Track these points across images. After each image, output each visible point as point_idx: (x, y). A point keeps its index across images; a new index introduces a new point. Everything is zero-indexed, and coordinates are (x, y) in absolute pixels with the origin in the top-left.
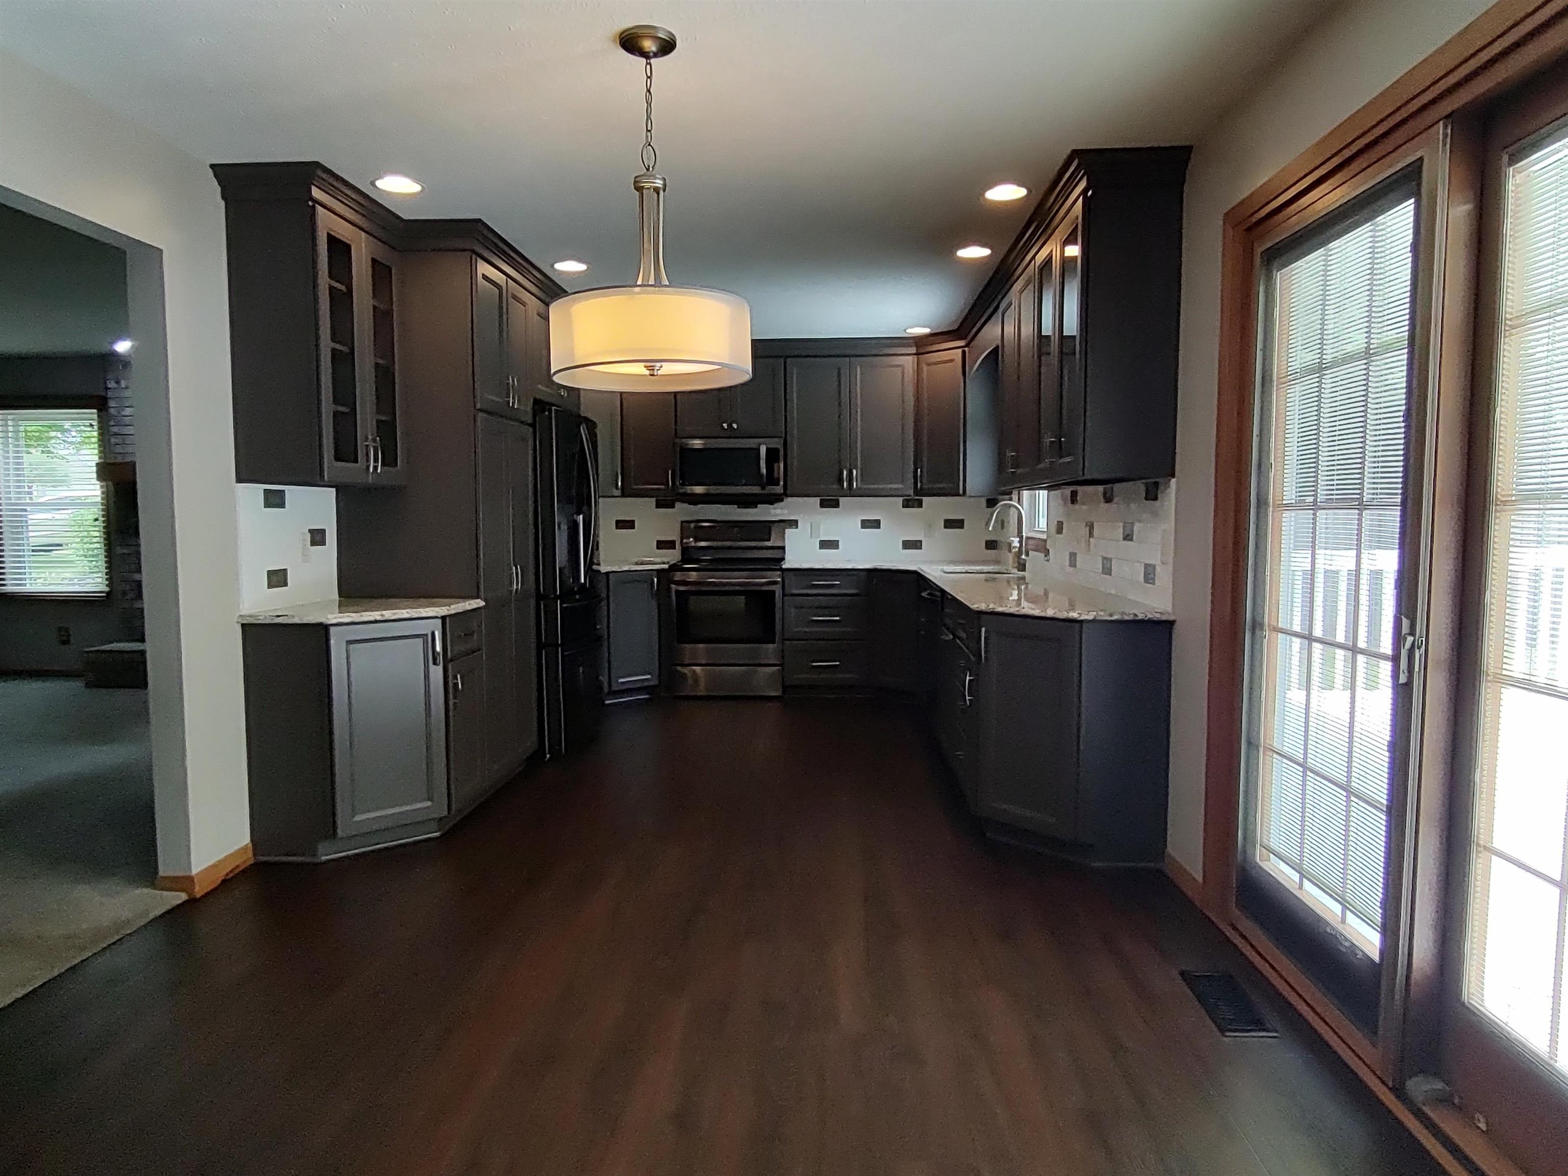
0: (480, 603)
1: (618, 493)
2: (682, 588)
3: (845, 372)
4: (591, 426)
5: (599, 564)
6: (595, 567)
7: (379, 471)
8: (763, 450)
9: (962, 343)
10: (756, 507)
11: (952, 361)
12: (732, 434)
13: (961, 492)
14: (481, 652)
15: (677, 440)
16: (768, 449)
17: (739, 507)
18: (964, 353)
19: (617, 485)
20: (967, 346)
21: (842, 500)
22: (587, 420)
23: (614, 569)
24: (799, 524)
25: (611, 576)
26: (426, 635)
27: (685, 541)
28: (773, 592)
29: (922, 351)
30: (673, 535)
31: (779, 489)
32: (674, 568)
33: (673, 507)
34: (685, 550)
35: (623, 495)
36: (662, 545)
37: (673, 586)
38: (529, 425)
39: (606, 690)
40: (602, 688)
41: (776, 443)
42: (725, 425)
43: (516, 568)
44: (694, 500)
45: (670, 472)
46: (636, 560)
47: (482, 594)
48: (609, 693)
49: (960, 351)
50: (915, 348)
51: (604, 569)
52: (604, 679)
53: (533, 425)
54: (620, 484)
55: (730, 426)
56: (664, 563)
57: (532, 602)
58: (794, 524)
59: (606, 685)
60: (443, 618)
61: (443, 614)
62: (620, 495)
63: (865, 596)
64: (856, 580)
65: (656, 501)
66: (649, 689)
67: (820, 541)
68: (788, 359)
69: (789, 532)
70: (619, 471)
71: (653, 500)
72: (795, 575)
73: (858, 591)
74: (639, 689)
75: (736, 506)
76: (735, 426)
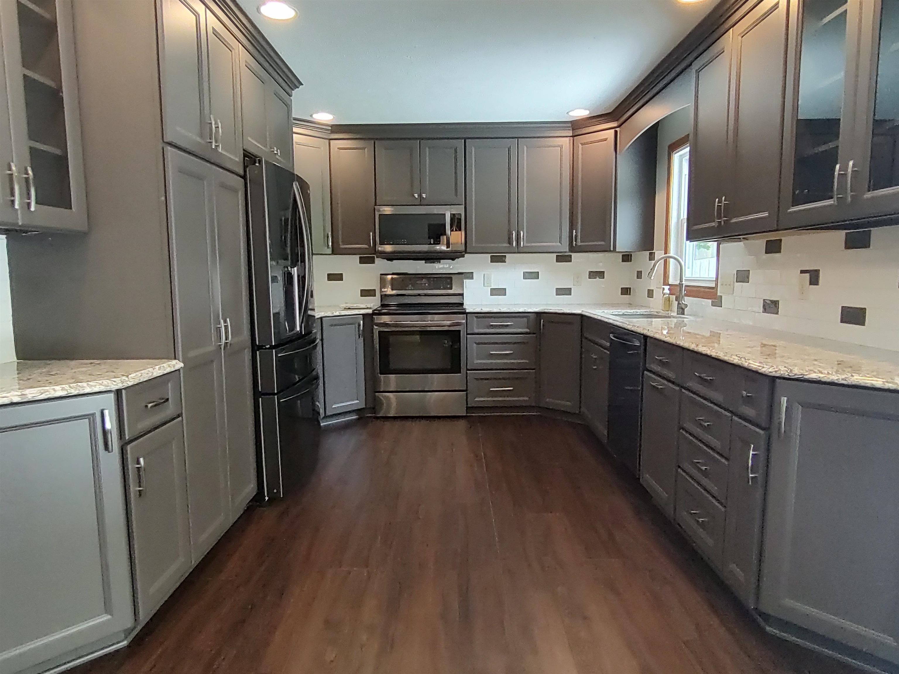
0: (178, 364)
1: (329, 251)
2: (382, 329)
3: (514, 152)
4: (304, 186)
5: (313, 310)
6: (310, 312)
7: (33, 209)
8: (448, 215)
9: (614, 124)
10: (440, 262)
11: (605, 140)
12: (421, 203)
13: (612, 249)
14: (180, 418)
15: (376, 207)
16: (452, 215)
17: (426, 263)
18: (616, 132)
19: (328, 245)
20: (619, 126)
21: (508, 255)
22: (300, 180)
23: (326, 315)
24: (475, 275)
25: (324, 319)
26: (93, 415)
27: (383, 290)
28: (459, 331)
29: (576, 134)
30: (375, 285)
31: (460, 248)
32: (377, 313)
33: (373, 262)
34: (384, 297)
35: (334, 253)
36: (365, 293)
37: (375, 327)
38: (241, 177)
39: (322, 415)
40: (319, 413)
41: (459, 210)
42: (416, 195)
43: (225, 322)
44: (390, 257)
45: (371, 233)
46: (344, 305)
47: (180, 353)
48: (324, 418)
49: (613, 131)
50: (571, 131)
51: (318, 314)
52: (320, 405)
53: (244, 177)
54: (330, 244)
55: (420, 196)
56: (367, 308)
57: (247, 355)
58: (470, 276)
59: (322, 411)
60: (118, 392)
61: (117, 387)
62: (331, 253)
63: (534, 334)
64: (526, 321)
65: (360, 258)
66: (358, 411)
67: (491, 289)
68: (467, 140)
69: (467, 282)
70: (330, 233)
71: (357, 257)
72: (477, 317)
73: (528, 330)
74: (350, 412)
75: (424, 261)
76: (424, 196)
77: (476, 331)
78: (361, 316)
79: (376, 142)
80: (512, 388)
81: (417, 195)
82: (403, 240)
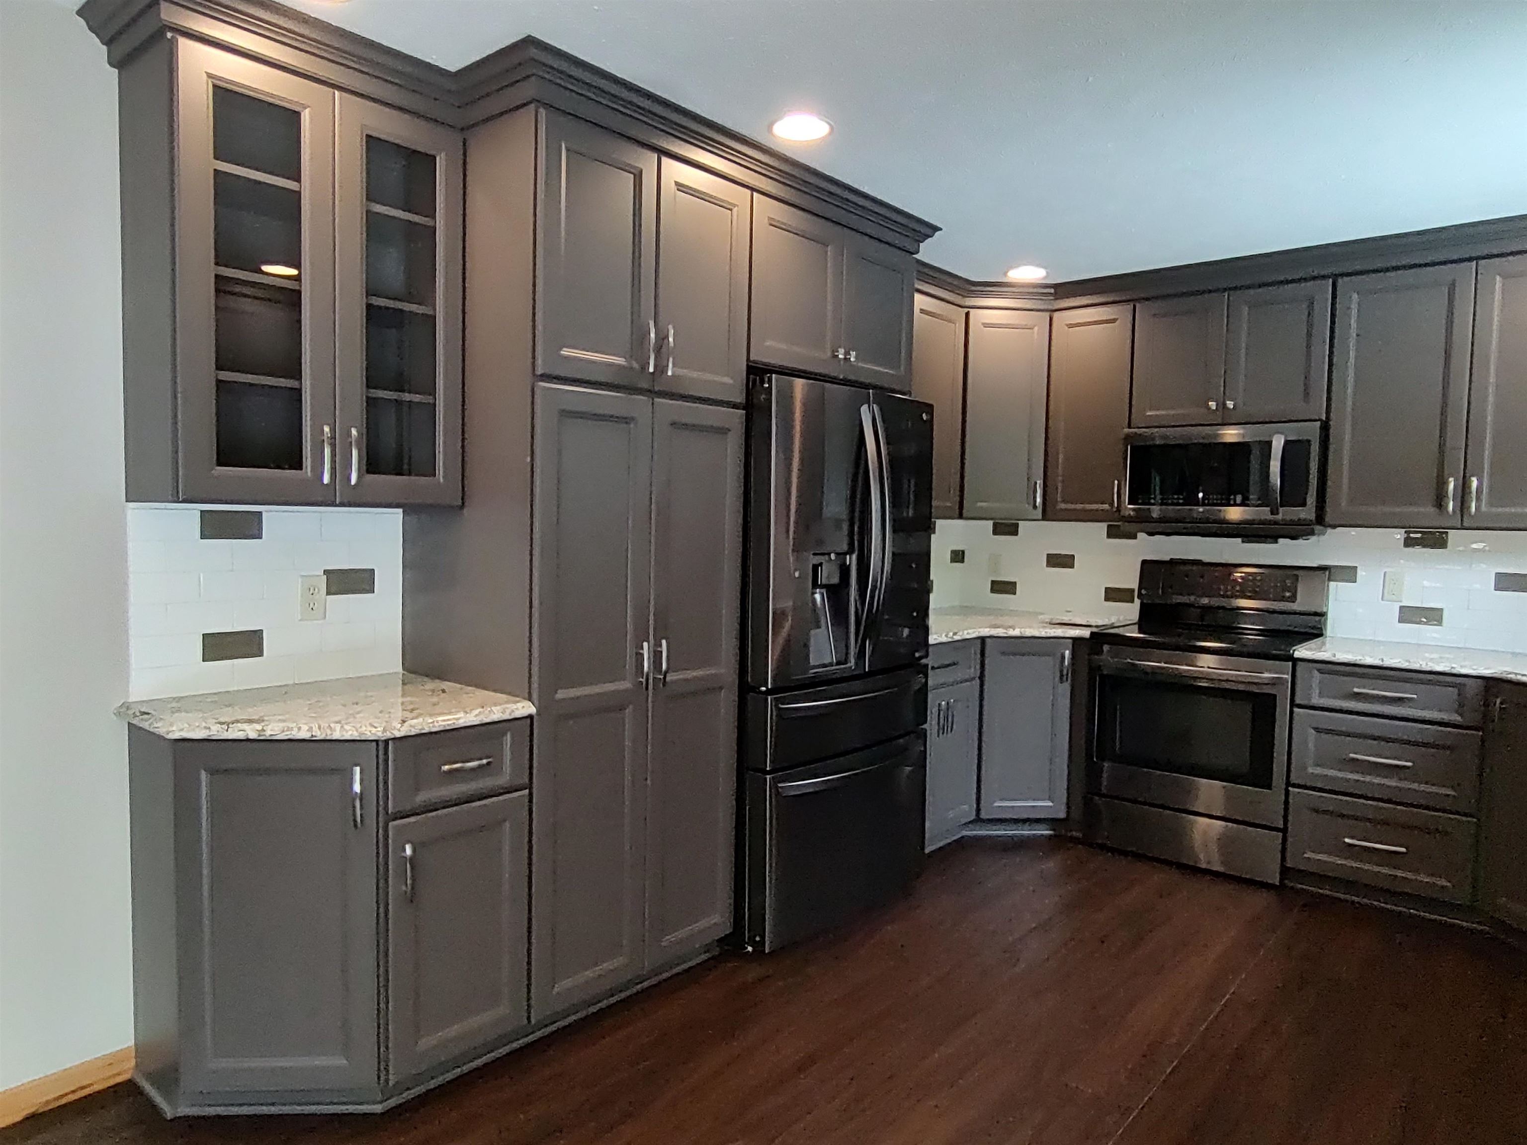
1: (1036, 513)
8: (1278, 444)
10: (1277, 542)
12: (1223, 419)
15: (1131, 430)
16: (1287, 443)
17: (1243, 542)
19: (1034, 503)
23: (993, 633)
24: (1360, 573)
25: (988, 640)
27: (1147, 591)
28: (1274, 698)
30: (1129, 580)
31: (1307, 513)
34: (1148, 606)
35: (1045, 517)
36: (1113, 595)
38: (737, 407)
41: (1305, 432)
42: (1213, 405)
45: (1115, 482)
47: (535, 692)
54: (1039, 500)
55: (1222, 405)
58: (1349, 574)
62: (1040, 517)
63: (1476, 729)
64: (1455, 697)
65: (1109, 526)
66: (1052, 822)
67: (1401, 608)
68: (1340, 281)
69: (1337, 589)
70: (1040, 482)
71: (1103, 526)
72: (1320, 671)
73: (1456, 718)
74: (1038, 821)
75: (1240, 540)
76: (1230, 404)
77: (1316, 701)
78: (1070, 641)
79: (1138, 305)
80: (1403, 850)
81: (1214, 403)
82: (1176, 497)
